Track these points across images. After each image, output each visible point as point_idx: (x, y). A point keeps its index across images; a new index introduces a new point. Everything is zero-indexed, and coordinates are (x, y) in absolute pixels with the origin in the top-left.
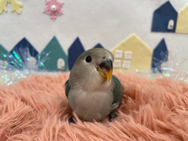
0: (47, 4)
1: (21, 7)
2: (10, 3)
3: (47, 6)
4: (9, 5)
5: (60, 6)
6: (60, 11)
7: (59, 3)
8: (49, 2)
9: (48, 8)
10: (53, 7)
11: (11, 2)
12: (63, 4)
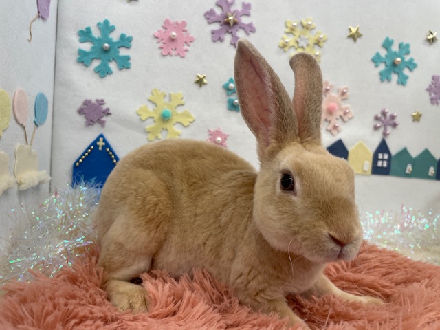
0: (211, 135)
1: (179, 135)
2: (166, 129)
3: (211, 137)
4: (164, 132)
5: (225, 138)
6: (224, 144)
7: (224, 135)
8: (214, 133)
9: (210, 139)
10: (219, 139)
11: (168, 128)
12: (228, 136)
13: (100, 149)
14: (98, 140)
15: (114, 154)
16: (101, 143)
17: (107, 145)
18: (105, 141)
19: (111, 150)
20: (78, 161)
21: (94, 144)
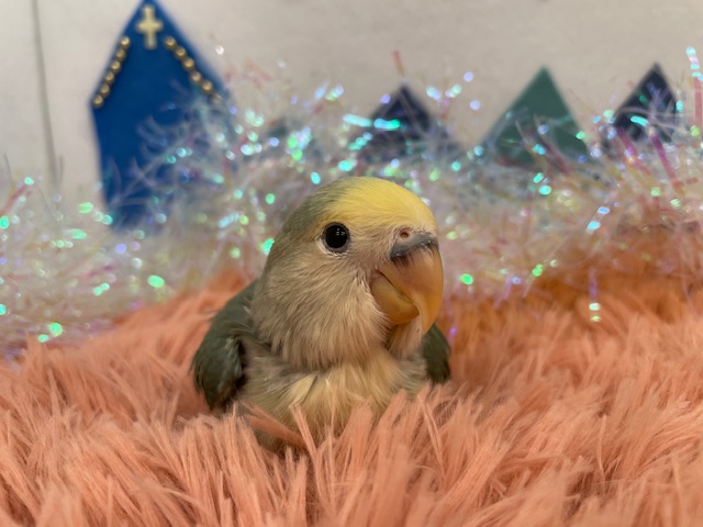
13: (151, 42)
14: (138, 16)
15: (190, 54)
16: (149, 25)
17: (168, 28)
18: (159, 14)
19: (181, 42)
20: (98, 92)
21: (132, 30)
